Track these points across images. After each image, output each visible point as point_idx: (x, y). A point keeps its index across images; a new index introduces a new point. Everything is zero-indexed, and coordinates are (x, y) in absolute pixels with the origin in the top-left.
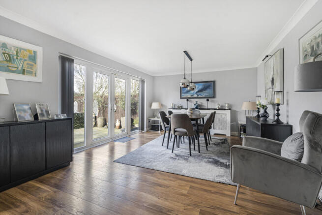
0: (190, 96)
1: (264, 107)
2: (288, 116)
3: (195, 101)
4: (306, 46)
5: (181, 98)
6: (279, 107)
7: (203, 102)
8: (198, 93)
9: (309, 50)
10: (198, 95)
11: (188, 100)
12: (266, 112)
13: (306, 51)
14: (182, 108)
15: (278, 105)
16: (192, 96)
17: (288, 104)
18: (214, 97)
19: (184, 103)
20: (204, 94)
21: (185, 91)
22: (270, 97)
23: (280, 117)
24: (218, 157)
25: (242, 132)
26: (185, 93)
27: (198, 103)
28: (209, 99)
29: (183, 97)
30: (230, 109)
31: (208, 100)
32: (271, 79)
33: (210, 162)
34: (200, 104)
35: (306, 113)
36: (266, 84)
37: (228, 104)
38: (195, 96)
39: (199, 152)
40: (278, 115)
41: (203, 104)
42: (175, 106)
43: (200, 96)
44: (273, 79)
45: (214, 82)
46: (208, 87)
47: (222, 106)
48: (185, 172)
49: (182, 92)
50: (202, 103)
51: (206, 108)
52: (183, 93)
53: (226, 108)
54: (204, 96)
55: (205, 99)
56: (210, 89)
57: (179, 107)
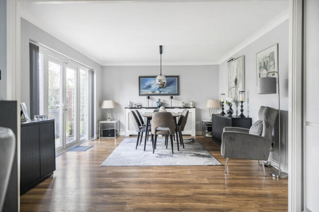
0: (150, 93)
1: (229, 104)
2: (248, 111)
3: (157, 98)
4: (261, 61)
5: (140, 95)
6: (243, 104)
7: (166, 99)
8: (161, 90)
9: (263, 64)
10: (160, 92)
11: (149, 98)
12: (231, 109)
13: (261, 63)
14: (141, 108)
15: (242, 102)
16: (153, 92)
17: (248, 101)
18: (178, 94)
19: (143, 101)
20: (168, 90)
21: (145, 86)
22: (234, 95)
23: (243, 112)
24: (196, 151)
25: (207, 131)
26: (145, 89)
27: (161, 101)
28: (173, 96)
29: (142, 93)
30: (194, 107)
31: (172, 98)
32: (234, 79)
33: (193, 156)
34: (163, 102)
35: (263, 107)
36: (229, 83)
37: (193, 102)
38: (158, 92)
39: (179, 150)
40: (242, 111)
41: (166, 102)
42: (132, 105)
43: (162, 93)
44: (236, 79)
45: (178, 77)
46: (172, 83)
47: (186, 104)
48: (178, 164)
49: (141, 87)
50: (164, 101)
51: (170, 106)
52: (143, 89)
53: (191, 106)
54: (167, 93)
55: (169, 97)
56: (174, 84)
57: (138, 106)
